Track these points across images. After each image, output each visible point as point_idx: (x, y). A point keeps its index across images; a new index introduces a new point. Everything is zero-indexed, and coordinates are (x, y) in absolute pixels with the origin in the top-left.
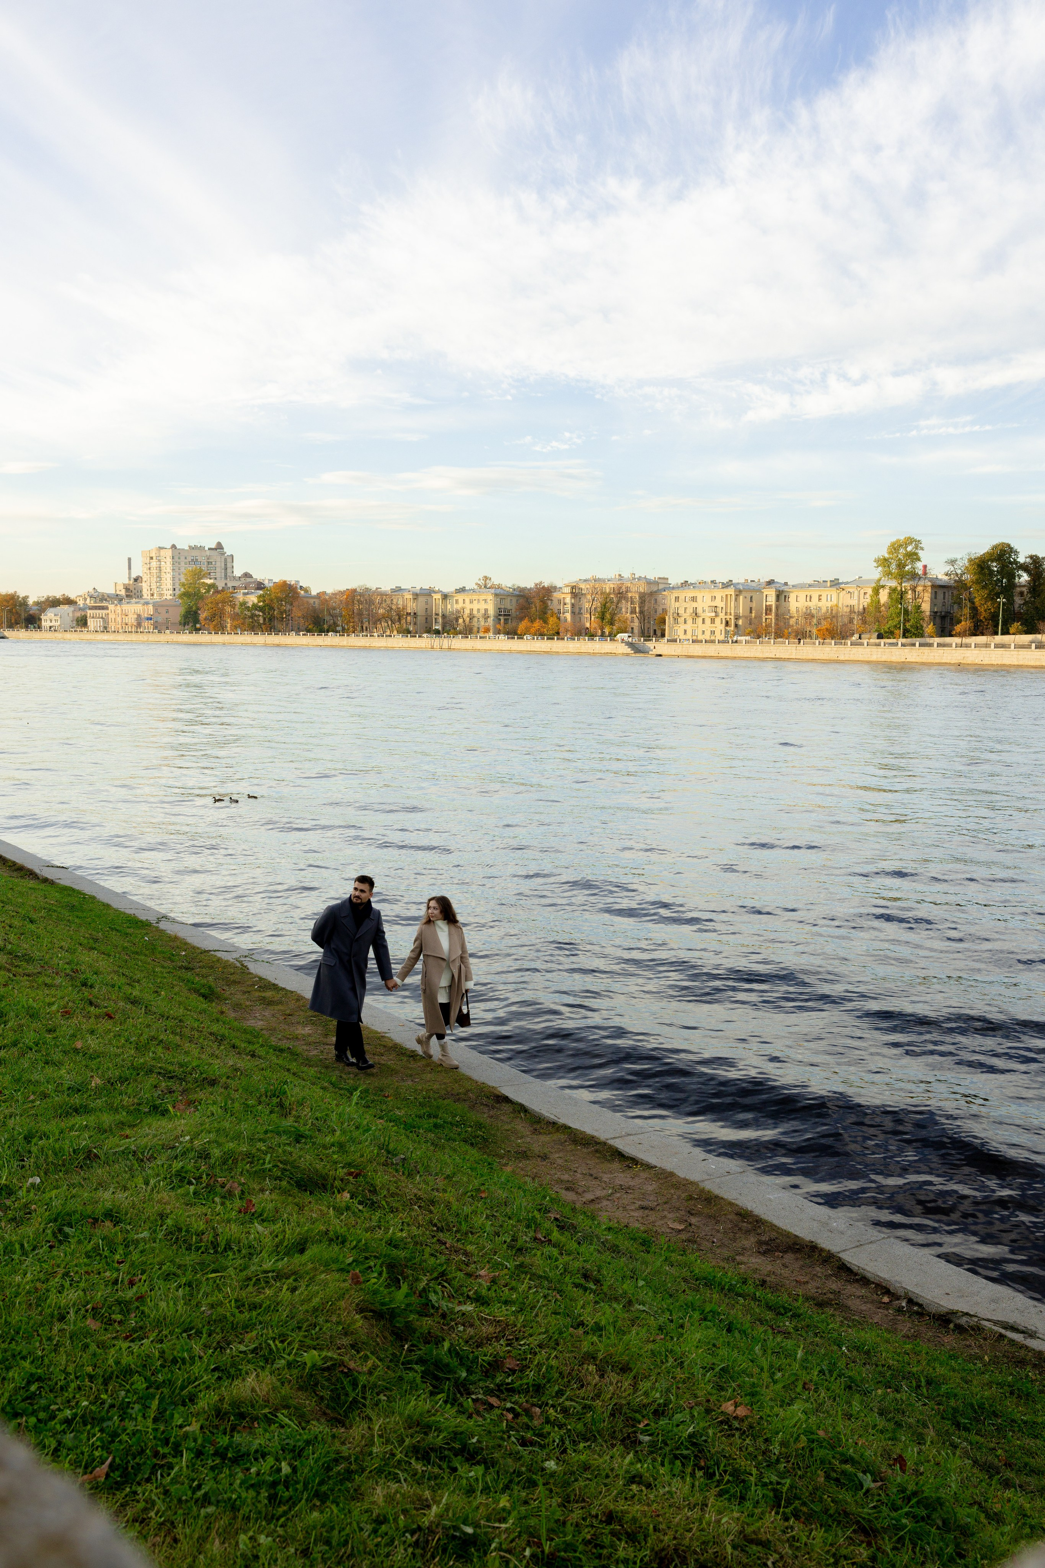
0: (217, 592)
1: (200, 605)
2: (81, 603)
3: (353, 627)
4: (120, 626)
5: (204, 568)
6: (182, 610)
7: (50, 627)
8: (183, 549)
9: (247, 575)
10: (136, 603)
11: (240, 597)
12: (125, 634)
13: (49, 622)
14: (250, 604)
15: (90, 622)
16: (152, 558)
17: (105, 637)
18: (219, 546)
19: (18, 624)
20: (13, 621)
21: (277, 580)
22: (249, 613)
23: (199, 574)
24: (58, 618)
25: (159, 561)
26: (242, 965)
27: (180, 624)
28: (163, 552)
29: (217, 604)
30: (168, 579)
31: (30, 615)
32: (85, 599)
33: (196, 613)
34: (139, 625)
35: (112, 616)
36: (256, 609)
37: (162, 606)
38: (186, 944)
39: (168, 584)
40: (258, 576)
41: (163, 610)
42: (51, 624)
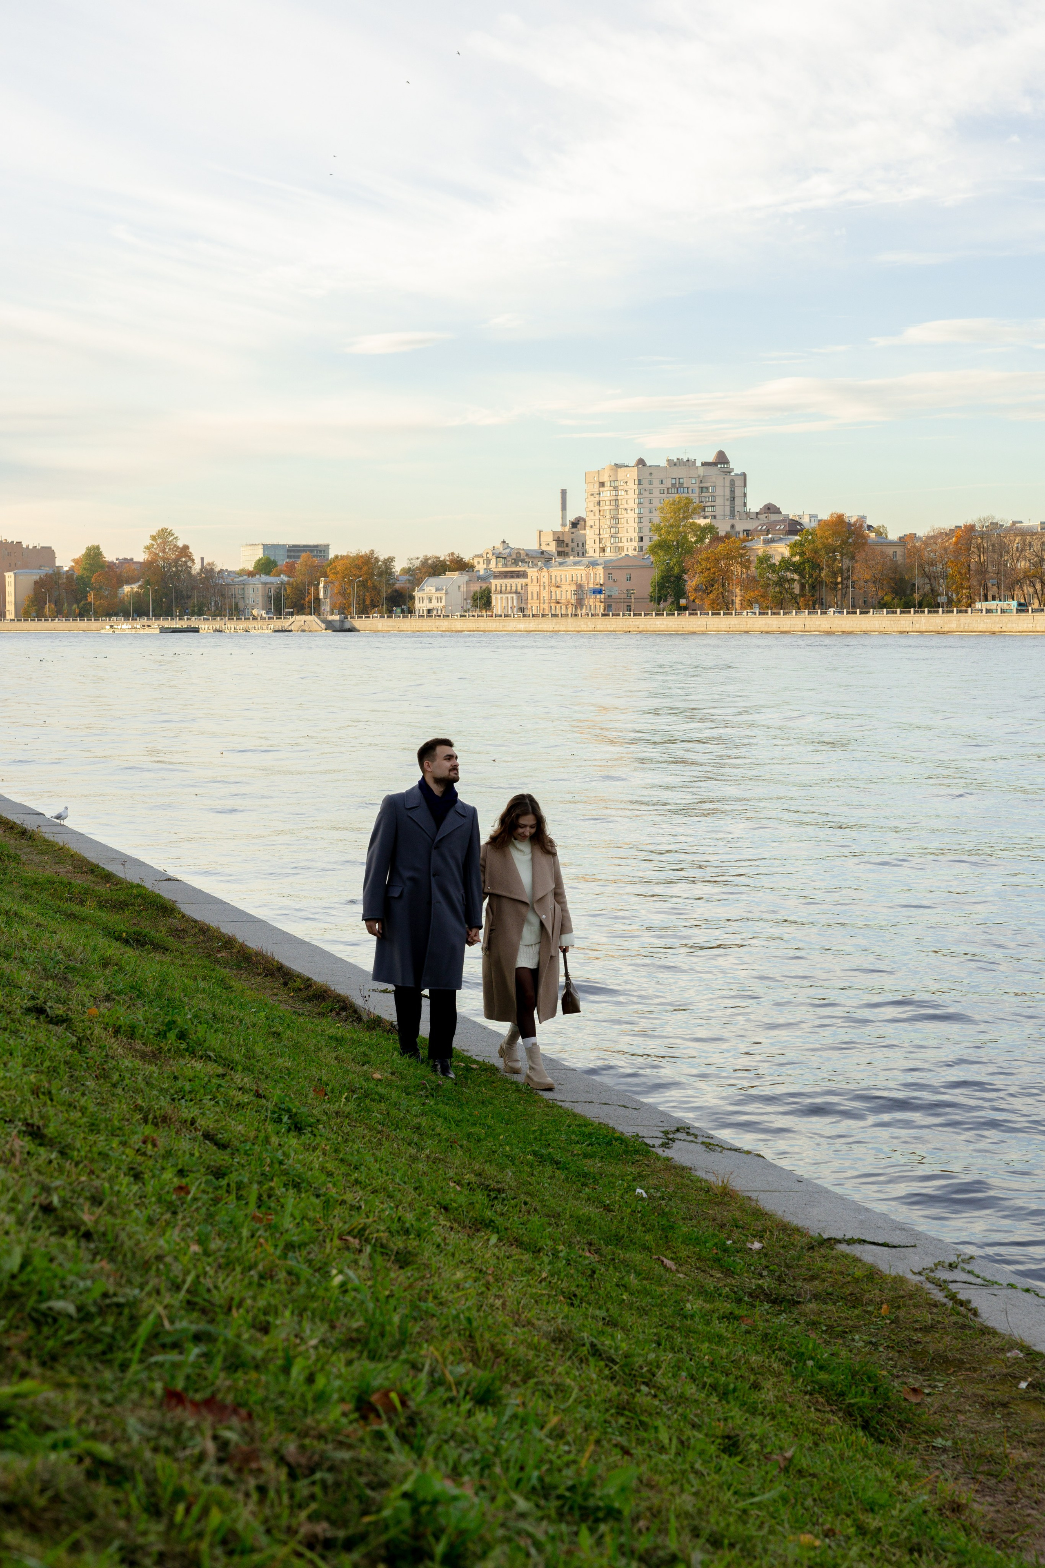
0: (717, 539)
1: (688, 562)
2: (481, 568)
3: (969, 597)
4: (546, 607)
5: (695, 496)
6: (655, 575)
7: (429, 611)
8: (658, 467)
9: (770, 509)
10: (575, 564)
11: (759, 547)
12: (555, 620)
13: (426, 601)
14: (776, 560)
15: (496, 600)
16: (602, 484)
17: (522, 625)
18: (722, 459)
19: (374, 606)
20: (368, 602)
21: (825, 516)
22: (774, 577)
23: (685, 509)
24: (442, 594)
25: (616, 489)
26: (953, 1297)
27: (652, 599)
28: (621, 473)
29: (717, 561)
30: (631, 521)
31: (396, 591)
32: (488, 561)
33: (679, 578)
34: (580, 603)
35: (533, 588)
36: (787, 569)
37: (620, 568)
38: (759, 1214)
39: (631, 530)
40: (790, 510)
41: (620, 576)
42: (430, 606)
